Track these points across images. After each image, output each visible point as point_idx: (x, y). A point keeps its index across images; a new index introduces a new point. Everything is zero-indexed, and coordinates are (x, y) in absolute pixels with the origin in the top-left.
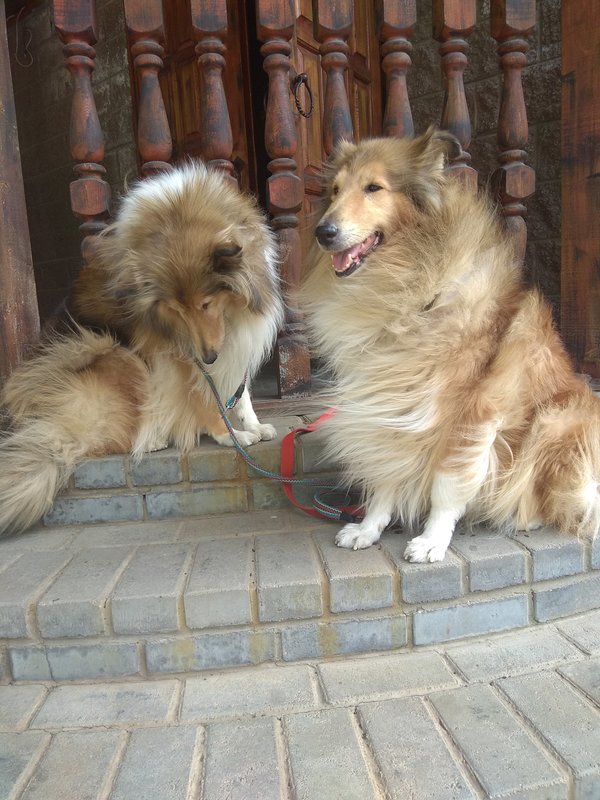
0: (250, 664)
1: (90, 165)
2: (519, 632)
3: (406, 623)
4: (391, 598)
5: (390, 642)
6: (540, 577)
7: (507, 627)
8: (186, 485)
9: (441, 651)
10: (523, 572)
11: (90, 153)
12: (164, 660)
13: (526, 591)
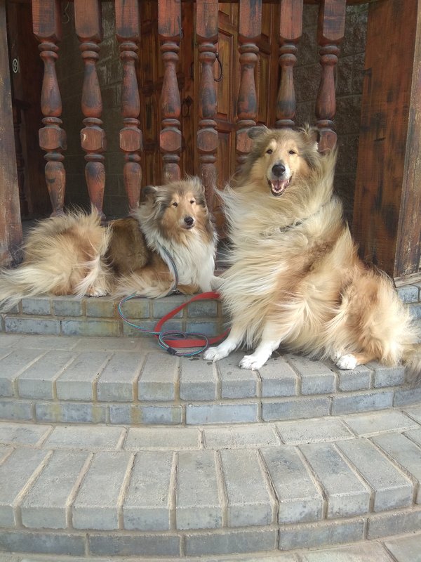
0: (92, 423)
1: (51, 118)
2: (252, 425)
3: (182, 411)
4: (173, 396)
5: (172, 420)
6: (267, 395)
7: (244, 421)
8: (84, 318)
9: (202, 430)
10: (255, 390)
11: (51, 112)
12: (45, 414)
13: (257, 402)
